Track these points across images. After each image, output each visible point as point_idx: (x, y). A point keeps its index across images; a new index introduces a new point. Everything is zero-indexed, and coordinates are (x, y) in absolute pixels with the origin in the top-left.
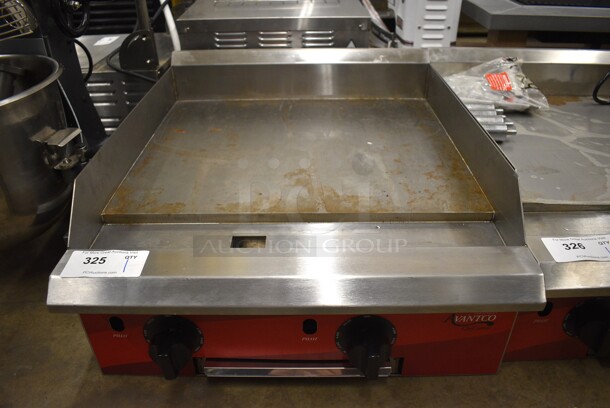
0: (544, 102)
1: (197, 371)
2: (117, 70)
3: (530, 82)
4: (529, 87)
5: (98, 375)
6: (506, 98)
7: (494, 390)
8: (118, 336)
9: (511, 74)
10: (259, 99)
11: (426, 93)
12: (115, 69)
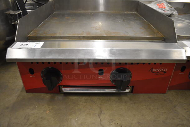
0: (176, 12)
1: (60, 91)
2: (35, 2)
3: (171, 6)
4: (171, 7)
5: (25, 93)
6: (164, 11)
7: (165, 98)
8: (32, 76)
9: (165, 4)
10: (82, 12)
11: (137, 11)
12: (34, 1)
